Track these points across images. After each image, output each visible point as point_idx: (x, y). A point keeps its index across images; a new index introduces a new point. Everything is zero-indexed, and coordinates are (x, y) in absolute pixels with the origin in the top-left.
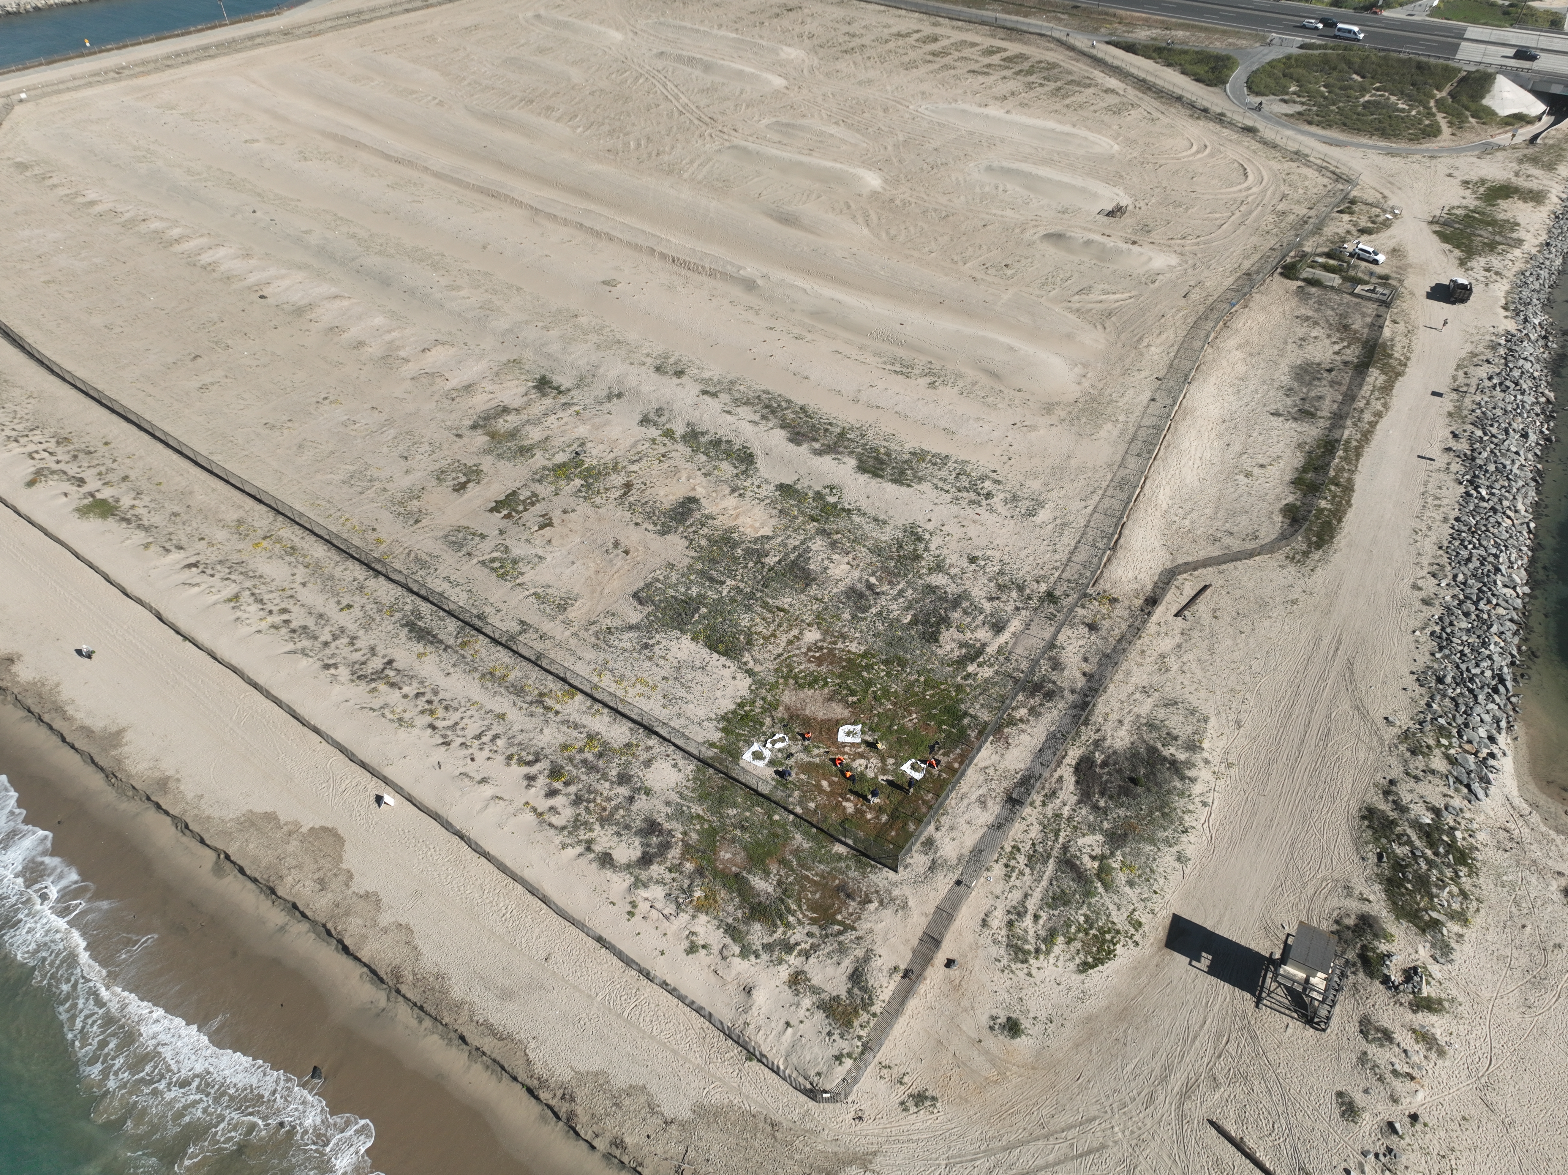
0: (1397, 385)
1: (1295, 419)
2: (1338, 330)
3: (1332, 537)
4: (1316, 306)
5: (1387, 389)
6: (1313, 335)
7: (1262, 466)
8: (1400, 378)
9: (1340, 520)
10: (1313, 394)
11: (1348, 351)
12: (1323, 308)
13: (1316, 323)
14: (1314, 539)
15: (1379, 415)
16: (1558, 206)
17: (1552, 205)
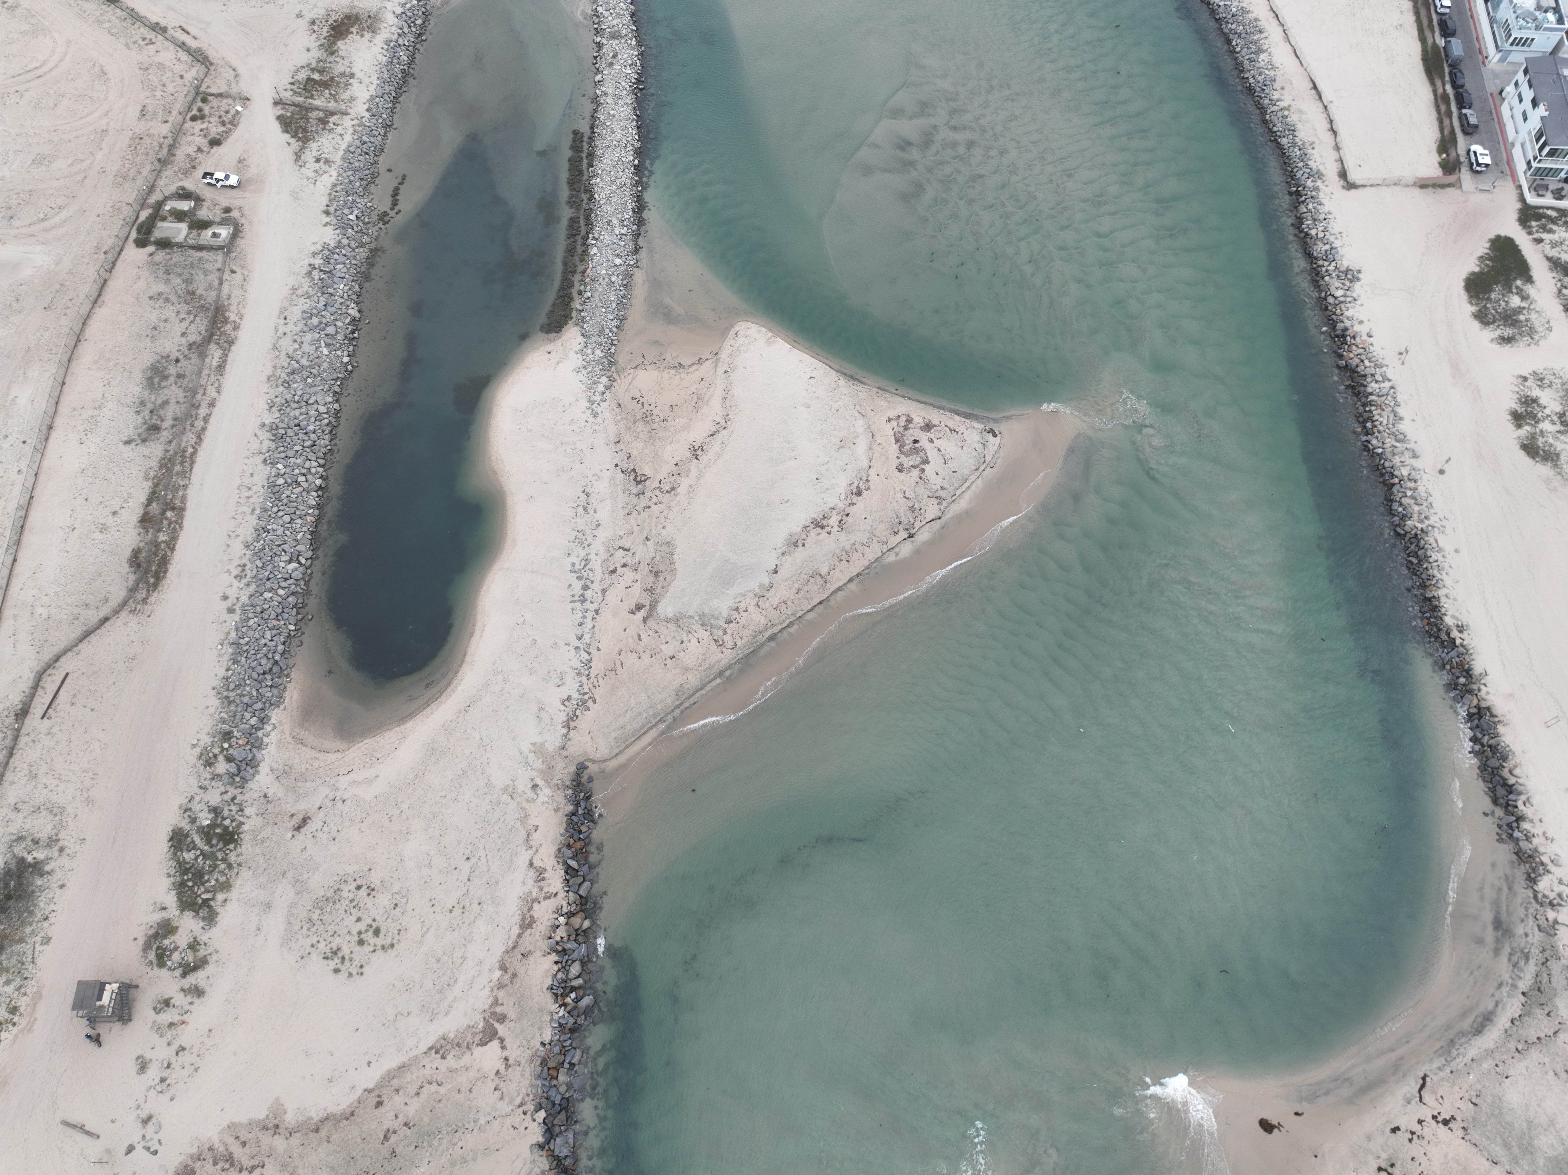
0: (231, 355)
1: (144, 441)
2: (186, 302)
3: (165, 572)
4: (166, 277)
5: (221, 368)
6: (164, 317)
7: (115, 513)
8: (233, 348)
9: (173, 550)
10: (159, 402)
11: (193, 328)
12: (172, 276)
13: (167, 300)
14: (152, 580)
15: (212, 405)
16: (394, 29)
17: (387, 31)
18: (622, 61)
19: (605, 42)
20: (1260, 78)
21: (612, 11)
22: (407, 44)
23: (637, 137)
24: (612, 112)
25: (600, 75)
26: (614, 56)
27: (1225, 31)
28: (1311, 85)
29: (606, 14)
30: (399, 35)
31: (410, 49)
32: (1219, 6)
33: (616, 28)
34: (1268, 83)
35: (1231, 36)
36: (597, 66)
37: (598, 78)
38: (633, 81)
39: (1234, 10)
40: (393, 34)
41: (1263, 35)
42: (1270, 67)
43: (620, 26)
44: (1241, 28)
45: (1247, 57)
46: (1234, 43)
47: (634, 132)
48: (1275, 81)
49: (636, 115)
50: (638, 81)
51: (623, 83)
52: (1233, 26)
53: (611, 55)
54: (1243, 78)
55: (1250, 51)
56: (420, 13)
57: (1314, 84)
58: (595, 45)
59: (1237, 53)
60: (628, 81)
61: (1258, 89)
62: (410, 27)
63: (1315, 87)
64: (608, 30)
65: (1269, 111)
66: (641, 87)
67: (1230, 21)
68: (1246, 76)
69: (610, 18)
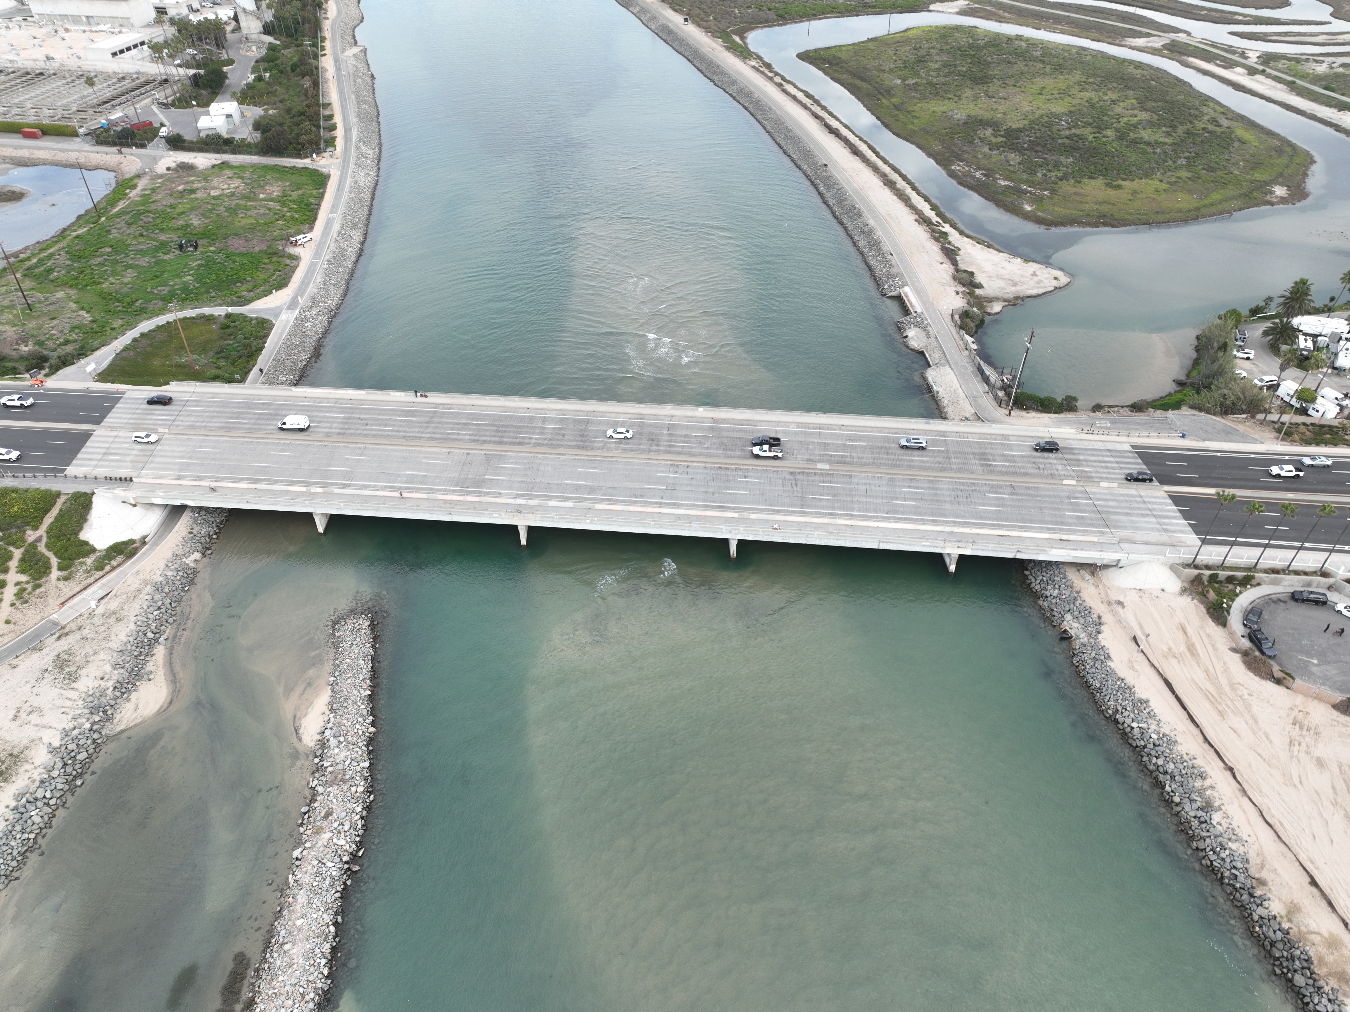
16: (41, 770)
17: (28, 775)
18: (335, 825)
19: (320, 789)
20: (1223, 855)
21: (342, 739)
22: (48, 795)
23: (326, 972)
24: (299, 923)
25: (300, 850)
26: (328, 815)
27: (1152, 767)
28: (1308, 880)
29: (333, 742)
30: (42, 782)
31: (52, 802)
32: (1132, 728)
33: (340, 767)
34: (1239, 865)
35: (1161, 777)
36: (302, 830)
37: (296, 853)
38: (346, 858)
39: (1154, 736)
40: (34, 781)
41: (1208, 783)
42: (1234, 837)
43: (347, 763)
44: (1172, 766)
45: (1192, 814)
46: (1168, 788)
47: (323, 961)
48: (1247, 861)
49: (336, 924)
50: (354, 857)
51: (329, 864)
52: (1160, 762)
53: (322, 814)
54: (1197, 849)
55: (1195, 806)
56: (89, 742)
57: (1311, 877)
58: (307, 793)
59: (1177, 805)
60: (337, 859)
61: (1227, 874)
62: (65, 765)
63: (1314, 883)
64: (330, 769)
65: (1256, 917)
66: (356, 868)
67: (1153, 753)
68: (1201, 845)
69: (337, 750)
